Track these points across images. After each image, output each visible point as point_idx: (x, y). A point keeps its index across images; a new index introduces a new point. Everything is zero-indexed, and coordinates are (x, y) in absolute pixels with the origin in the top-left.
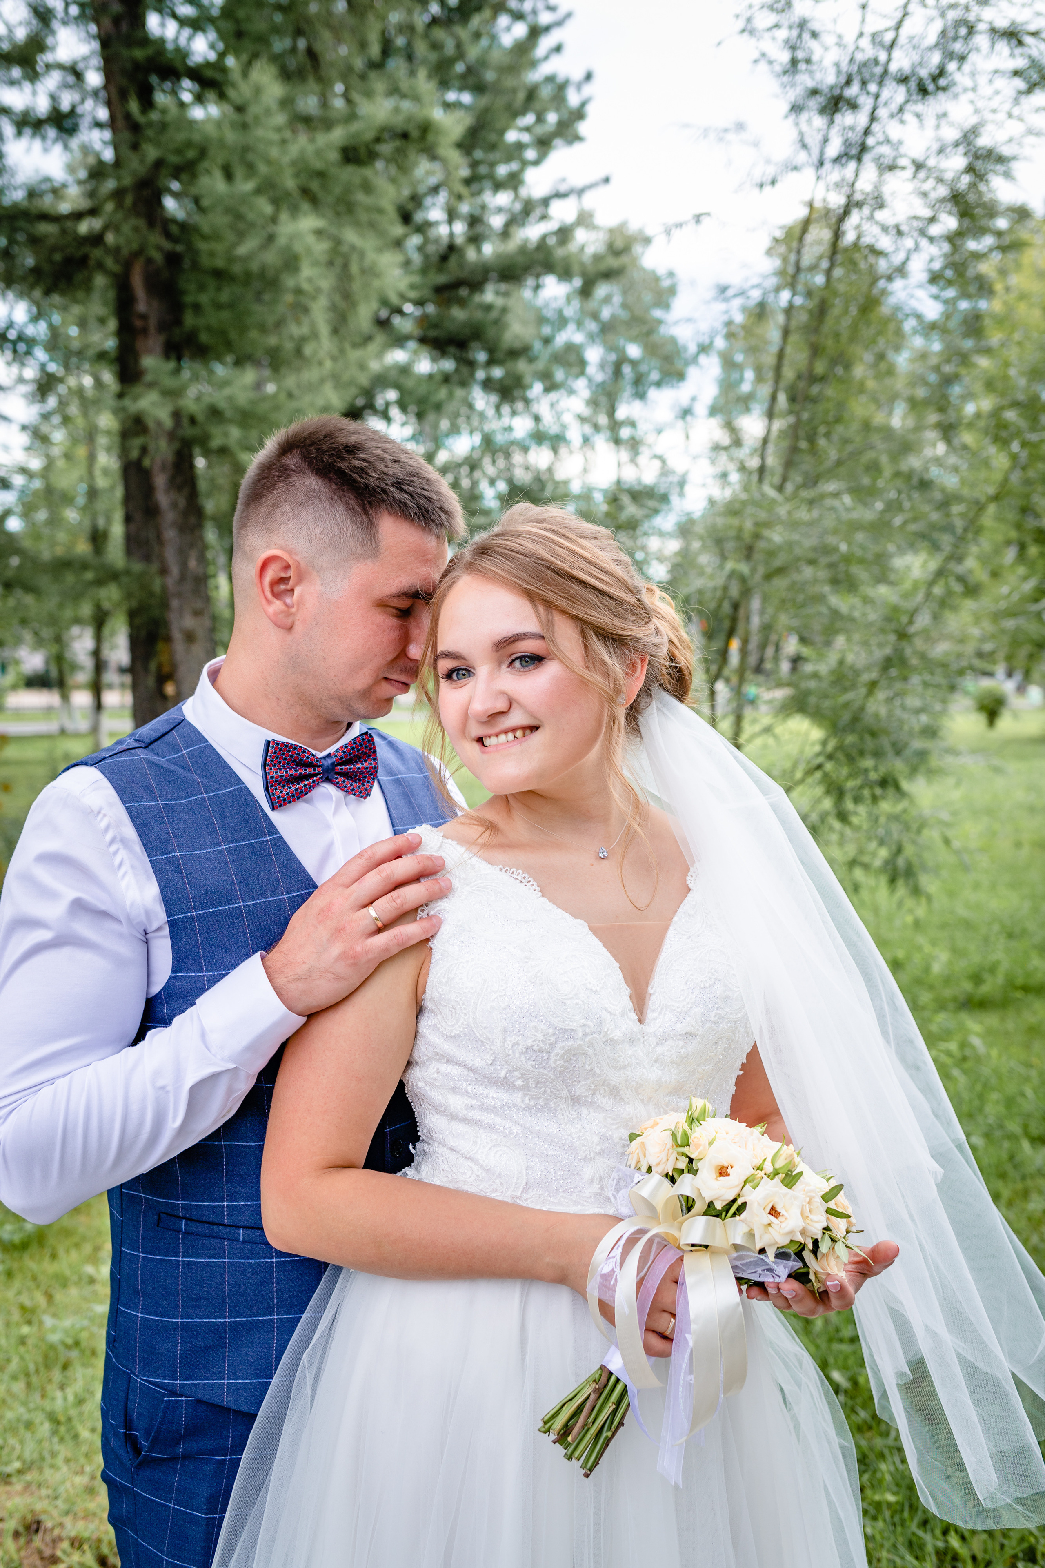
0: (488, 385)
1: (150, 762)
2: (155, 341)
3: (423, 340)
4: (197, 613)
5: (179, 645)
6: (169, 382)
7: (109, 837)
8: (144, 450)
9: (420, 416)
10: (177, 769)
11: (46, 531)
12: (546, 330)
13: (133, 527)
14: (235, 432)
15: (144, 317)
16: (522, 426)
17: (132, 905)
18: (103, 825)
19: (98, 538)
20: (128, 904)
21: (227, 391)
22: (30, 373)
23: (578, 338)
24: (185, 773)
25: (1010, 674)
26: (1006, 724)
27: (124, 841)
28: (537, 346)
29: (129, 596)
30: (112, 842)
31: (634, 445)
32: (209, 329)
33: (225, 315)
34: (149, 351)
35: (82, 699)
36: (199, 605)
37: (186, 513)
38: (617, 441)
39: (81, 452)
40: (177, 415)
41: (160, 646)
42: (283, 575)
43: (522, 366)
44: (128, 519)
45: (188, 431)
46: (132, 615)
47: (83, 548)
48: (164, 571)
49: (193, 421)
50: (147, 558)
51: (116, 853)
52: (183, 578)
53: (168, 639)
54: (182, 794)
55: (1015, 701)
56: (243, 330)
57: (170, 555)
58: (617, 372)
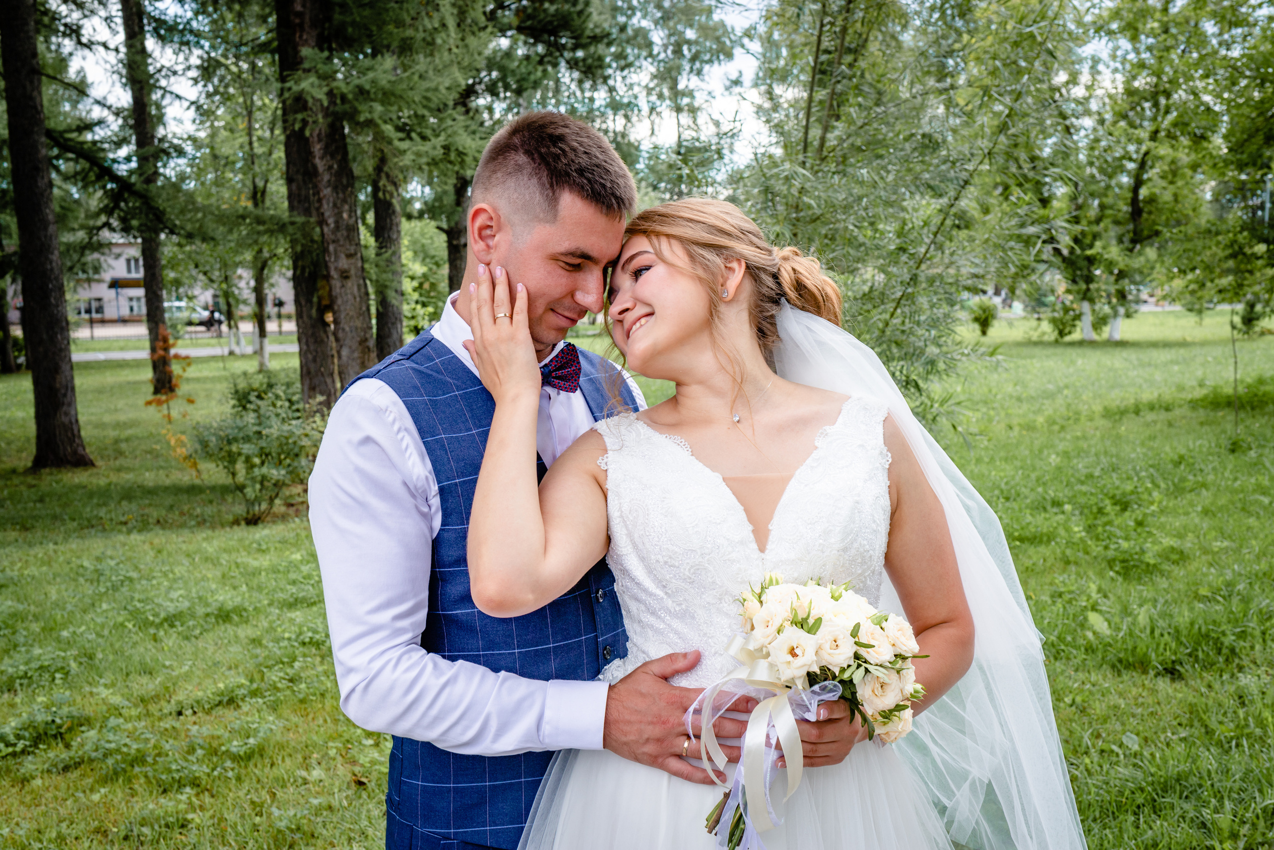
0: (573, 64)
1: (414, 369)
2: (310, 35)
3: (520, 29)
4: (349, 256)
5: (336, 283)
6: (322, 68)
7: (396, 427)
8: (305, 123)
9: (519, 92)
10: (434, 374)
11: (214, 190)
12: (622, 19)
13: (294, 186)
14: (378, 108)
15: (300, 15)
16: (601, 96)
17: (418, 479)
18: (391, 419)
19: (258, 195)
20: (415, 478)
21: (371, 75)
22: (195, 61)
23: (645, 23)
24: (440, 377)
25: (997, 293)
26: (997, 331)
27: (406, 430)
28: (615, 31)
29: (293, 242)
30: (399, 431)
31: (693, 111)
32: (354, 23)
33: (367, 12)
34: (306, 43)
35: (247, 327)
36: (352, 249)
37: (338, 175)
38: (679, 109)
39: (242, 125)
40: (330, 94)
41: (321, 283)
42: (489, 223)
43: (601, 49)
44: (290, 180)
45: (339, 108)
46: (297, 259)
47: (246, 203)
48: (322, 222)
49: (343, 98)
50: (307, 212)
51: (402, 439)
52: (337, 228)
53: (328, 277)
54: (440, 392)
55: (1003, 313)
56: (382, 24)
57: (327, 209)
58: (678, 52)
